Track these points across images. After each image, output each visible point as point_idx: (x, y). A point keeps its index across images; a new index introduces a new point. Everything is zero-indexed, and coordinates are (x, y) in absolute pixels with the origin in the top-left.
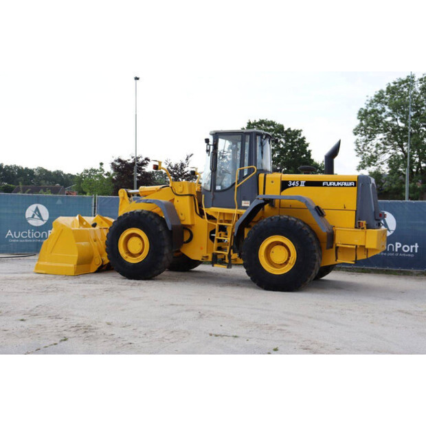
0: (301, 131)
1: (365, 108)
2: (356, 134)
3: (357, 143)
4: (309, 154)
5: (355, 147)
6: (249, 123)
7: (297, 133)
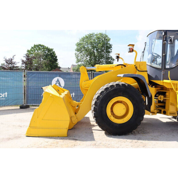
0: (53, 49)
1: (79, 42)
2: (76, 51)
3: (75, 54)
4: (56, 57)
5: (75, 55)
6: (35, 45)
7: (52, 50)
